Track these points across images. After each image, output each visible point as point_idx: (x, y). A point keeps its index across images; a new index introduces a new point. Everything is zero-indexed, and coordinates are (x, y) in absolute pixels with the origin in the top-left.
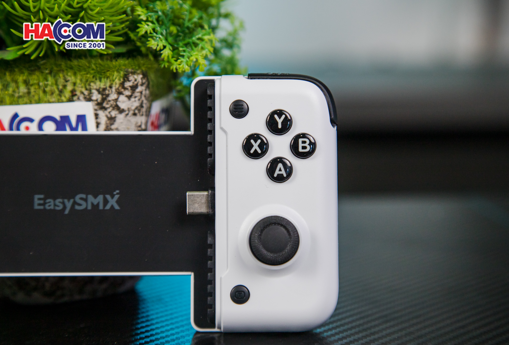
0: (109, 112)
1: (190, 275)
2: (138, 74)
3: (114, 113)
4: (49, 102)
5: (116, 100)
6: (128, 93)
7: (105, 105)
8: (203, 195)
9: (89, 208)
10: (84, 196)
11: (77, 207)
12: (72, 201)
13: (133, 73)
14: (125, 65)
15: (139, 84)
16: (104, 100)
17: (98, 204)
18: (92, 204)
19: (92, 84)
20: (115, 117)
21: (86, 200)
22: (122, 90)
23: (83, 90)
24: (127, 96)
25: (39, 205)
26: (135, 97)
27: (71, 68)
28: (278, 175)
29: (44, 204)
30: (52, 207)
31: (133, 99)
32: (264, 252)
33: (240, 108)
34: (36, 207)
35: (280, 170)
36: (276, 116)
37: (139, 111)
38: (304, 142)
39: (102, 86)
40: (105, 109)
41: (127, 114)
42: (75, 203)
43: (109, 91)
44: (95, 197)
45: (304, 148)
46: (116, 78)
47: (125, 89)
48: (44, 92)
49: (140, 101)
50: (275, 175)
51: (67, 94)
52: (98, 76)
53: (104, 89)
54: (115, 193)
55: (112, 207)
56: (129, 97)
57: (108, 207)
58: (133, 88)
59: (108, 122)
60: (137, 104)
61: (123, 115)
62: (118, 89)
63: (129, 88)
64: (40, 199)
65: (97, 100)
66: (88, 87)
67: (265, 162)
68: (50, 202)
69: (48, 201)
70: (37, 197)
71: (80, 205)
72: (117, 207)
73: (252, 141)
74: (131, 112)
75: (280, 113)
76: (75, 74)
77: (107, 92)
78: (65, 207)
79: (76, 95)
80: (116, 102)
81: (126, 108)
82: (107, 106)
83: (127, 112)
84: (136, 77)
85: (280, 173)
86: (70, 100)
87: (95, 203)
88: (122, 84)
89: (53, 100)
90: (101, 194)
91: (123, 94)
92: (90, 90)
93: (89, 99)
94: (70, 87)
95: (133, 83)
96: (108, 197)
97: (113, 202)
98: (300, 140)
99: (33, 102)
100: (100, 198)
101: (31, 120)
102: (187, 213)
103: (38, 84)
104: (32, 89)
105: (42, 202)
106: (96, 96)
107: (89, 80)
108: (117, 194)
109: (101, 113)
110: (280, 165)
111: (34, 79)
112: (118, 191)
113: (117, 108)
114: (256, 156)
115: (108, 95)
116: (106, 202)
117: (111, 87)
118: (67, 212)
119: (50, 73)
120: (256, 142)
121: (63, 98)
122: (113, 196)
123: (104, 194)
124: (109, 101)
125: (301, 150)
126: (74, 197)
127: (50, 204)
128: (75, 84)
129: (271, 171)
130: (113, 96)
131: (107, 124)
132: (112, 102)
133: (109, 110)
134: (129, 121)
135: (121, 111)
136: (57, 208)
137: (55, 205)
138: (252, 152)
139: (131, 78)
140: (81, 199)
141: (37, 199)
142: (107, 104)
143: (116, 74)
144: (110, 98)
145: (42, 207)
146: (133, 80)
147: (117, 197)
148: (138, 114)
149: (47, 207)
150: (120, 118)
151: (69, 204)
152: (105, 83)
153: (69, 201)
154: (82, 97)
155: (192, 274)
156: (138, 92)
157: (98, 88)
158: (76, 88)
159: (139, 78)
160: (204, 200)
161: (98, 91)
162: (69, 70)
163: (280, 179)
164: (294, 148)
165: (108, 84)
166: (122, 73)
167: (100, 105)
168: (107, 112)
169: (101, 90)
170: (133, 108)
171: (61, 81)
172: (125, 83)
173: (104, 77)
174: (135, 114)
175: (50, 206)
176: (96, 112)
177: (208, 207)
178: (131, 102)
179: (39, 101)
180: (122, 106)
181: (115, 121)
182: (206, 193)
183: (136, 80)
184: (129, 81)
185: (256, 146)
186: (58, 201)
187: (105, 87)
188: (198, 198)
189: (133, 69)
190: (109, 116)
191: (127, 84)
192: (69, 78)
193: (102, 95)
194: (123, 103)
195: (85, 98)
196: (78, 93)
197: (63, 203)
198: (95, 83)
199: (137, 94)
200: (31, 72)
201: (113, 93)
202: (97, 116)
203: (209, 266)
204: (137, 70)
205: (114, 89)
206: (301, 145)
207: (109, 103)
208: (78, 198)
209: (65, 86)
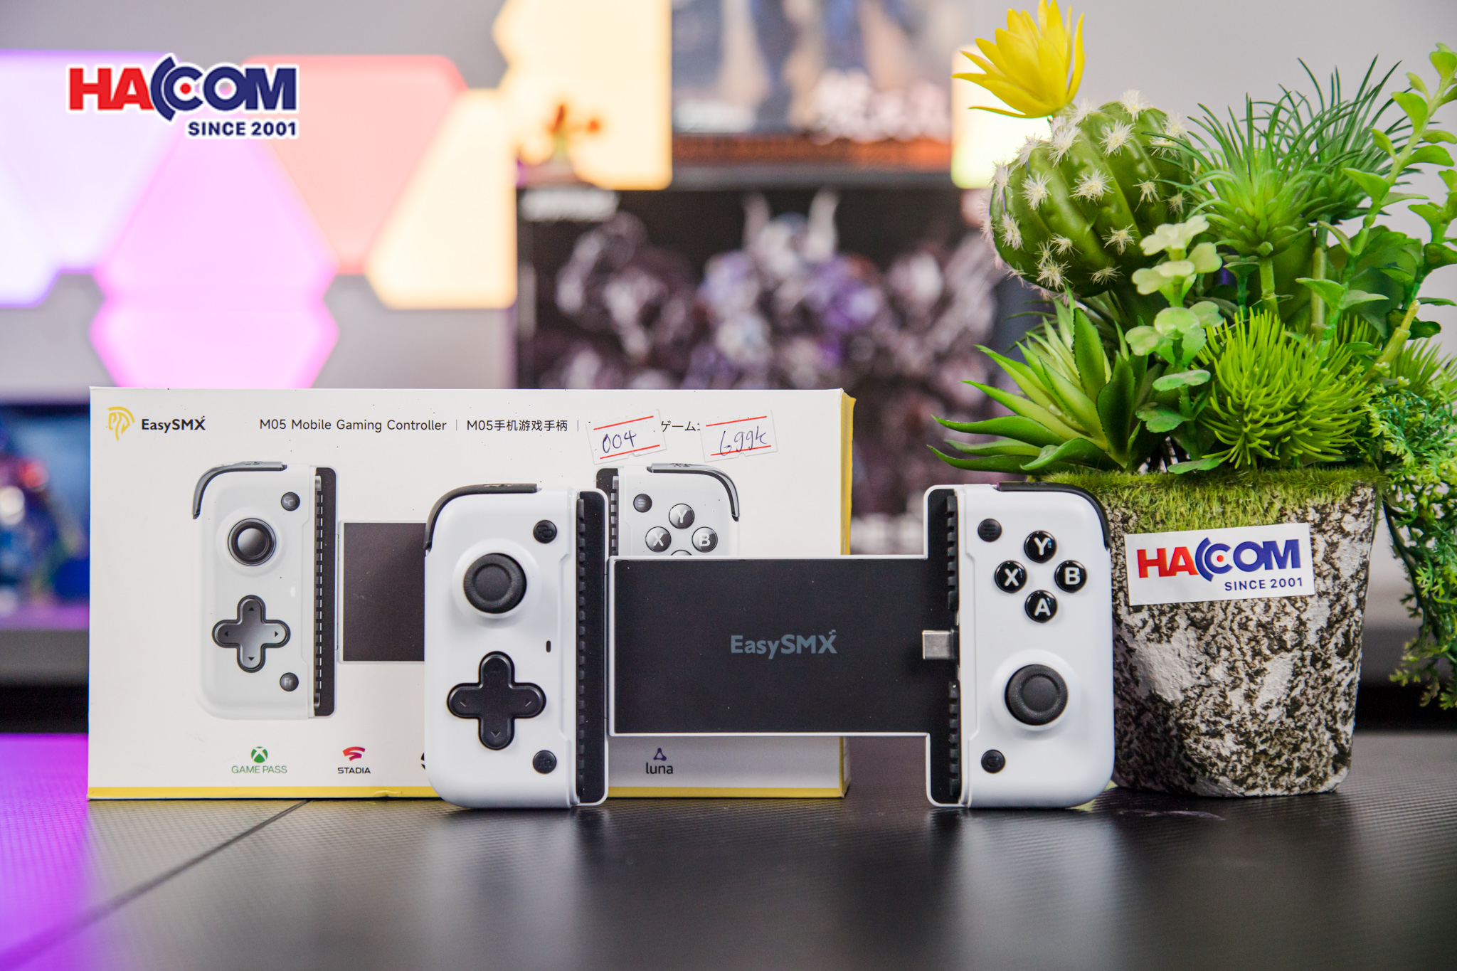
0: (1330, 536)
1: (924, 737)
2: (1369, 487)
3: (1336, 538)
4: (1249, 524)
5: (1340, 520)
6: (1355, 511)
7: (1324, 526)
8: (944, 636)
9: (799, 651)
10: (792, 637)
11: (784, 651)
12: (777, 643)
13: (1363, 486)
14: (1352, 475)
15: (1369, 500)
16: (1323, 520)
17: (810, 647)
18: (803, 647)
19: (1308, 500)
20: (1337, 543)
21: (794, 642)
22: (1349, 507)
23: (1296, 508)
24: (1354, 515)
25: (737, 647)
26: (1364, 517)
27: (1282, 480)
28: (1040, 613)
29: (743, 647)
30: (753, 651)
31: (1361, 520)
32: (1027, 710)
33: (992, 530)
34: (734, 650)
35: (1043, 607)
36: (1037, 540)
37: (1367, 535)
38: (1072, 572)
39: (1322, 502)
40: (1325, 532)
41: (1354, 539)
42: (781, 645)
43: (1330, 508)
44: (806, 638)
45: (1072, 579)
46: (1341, 493)
47: (1352, 505)
48: (1245, 511)
49: (1369, 523)
50: (1037, 614)
51: (1274, 513)
52: (1317, 489)
53: (1324, 507)
54: (830, 633)
55: (827, 650)
56: (1357, 516)
57: (822, 651)
58: (1363, 504)
59: (1328, 549)
60: (1365, 526)
61: (1348, 539)
62: (1343, 505)
63: (1358, 505)
64: (737, 641)
65: (1313, 521)
66: (1303, 505)
67: (1022, 596)
68: (750, 644)
69: (747, 643)
70: (734, 638)
71: (787, 648)
72: (833, 651)
73: (1007, 571)
74: (1358, 537)
75: (1041, 536)
76: (1285, 488)
77: (1328, 510)
78: (769, 651)
79: (1286, 514)
80: (1340, 523)
81: (1352, 532)
82: (1327, 528)
83: (1353, 536)
84: (1365, 490)
85: (1043, 610)
86: (1278, 521)
87: (806, 646)
88: (1349, 500)
89: (1256, 521)
90: (813, 634)
91: (1349, 513)
92: (1306, 508)
93: (1303, 520)
94: (1278, 505)
95: (1362, 498)
96: (822, 638)
97: (828, 644)
98: (1068, 570)
99: (1229, 524)
100: (812, 639)
101: (1225, 548)
102: (924, 658)
103: (1237, 502)
104: (1229, 508)
105: (740, 644)
106: (1313, 515)
107: (1305, 494)
108: (833, 634)
109: (1318, 537)
110: (1042, 601)
111: (1231, 495)
112: (834, 631)
113: (1340, 530)
114: (1012, 589)
115: (1329, 514)
116: (819, 644)
117: (1333, 504)
118: (771, 657)
119: (1254, 487)
120: (1011, 571)
121: (1269, 519)
122: (827, 637)
123: (817, 634)
124: (1330, 521)
125: (1068, 582)
126: (779, 639)
127: (751, 647)
128: (1284, 501)
129: (1030, 607)
130: (1336, 515)
131: (1326, 550)
132: (1334, 523)
133: (1330, 533)
134: (1354, 547)
135: (1346, 535)
136: (759, 652)
137: (757, 648)
138: (1007, 584)
139: (1360, 492)
140: (789, 640)
141: (735, 641)
142: (1327, 525)
143: (1341, 487)
144: (1331, 518)
145: (741, 651)
146: (1363, 495)
147: (833, 638)
148: (1365, 540)
149: (747, 651)
150: (1344, 543)
151: (773, 647)
152: (1326, 498)
153: (773, 643)
154: (1293, 517)
155: (928, 736)
156: (1368, 510)
157: (1316, 505)
158: (1287, 506)
159: (1369, 491)
160: (945, 642)
161: (1315, 508)
162: (1279, 483)
163: (1042, 618)
164: (1059, 578)
165: (1329, 500)
166: (1350, 485)
167: (1318, 527)
168: (1326, 536)
169: (1319, 507)
170: (1361, 531)
171: (1266, 498)
172: (1353, 498)
173: (1326, 491)
174: (1361, 540)
175: (750, 649)
176: (1312, 536)
177: (950, 651)
178: (1359, 523)
179: (1236, 524)
180: (1347, 528)
181: (1337, 547)
182: (946, 633)
183: (1365, 495)
184: (1358, 496)
185: (1011, 577)
186: (760, 643)
187: (1325, 504)
188: (937, 639)
189: (1362, 480)
190: (1330, 541)
191: (1355, 500)
192: (1276, 493)
193: (1321, 514)
194: (1349, 524)
195: (1298, 518)
196: (1289, 512)
197: (767, 646)
198: (1312, 499)
199: (1366, 513)
200: (1229, 486)
201: (1336, 511)
202: (1313, 541)
203: (952, 726)
204: (1367, 481)
205: (1337, 507)
206: (1068, 576)
207: (1330, 524)
208: (784, 640)
209: (1271, 504)
